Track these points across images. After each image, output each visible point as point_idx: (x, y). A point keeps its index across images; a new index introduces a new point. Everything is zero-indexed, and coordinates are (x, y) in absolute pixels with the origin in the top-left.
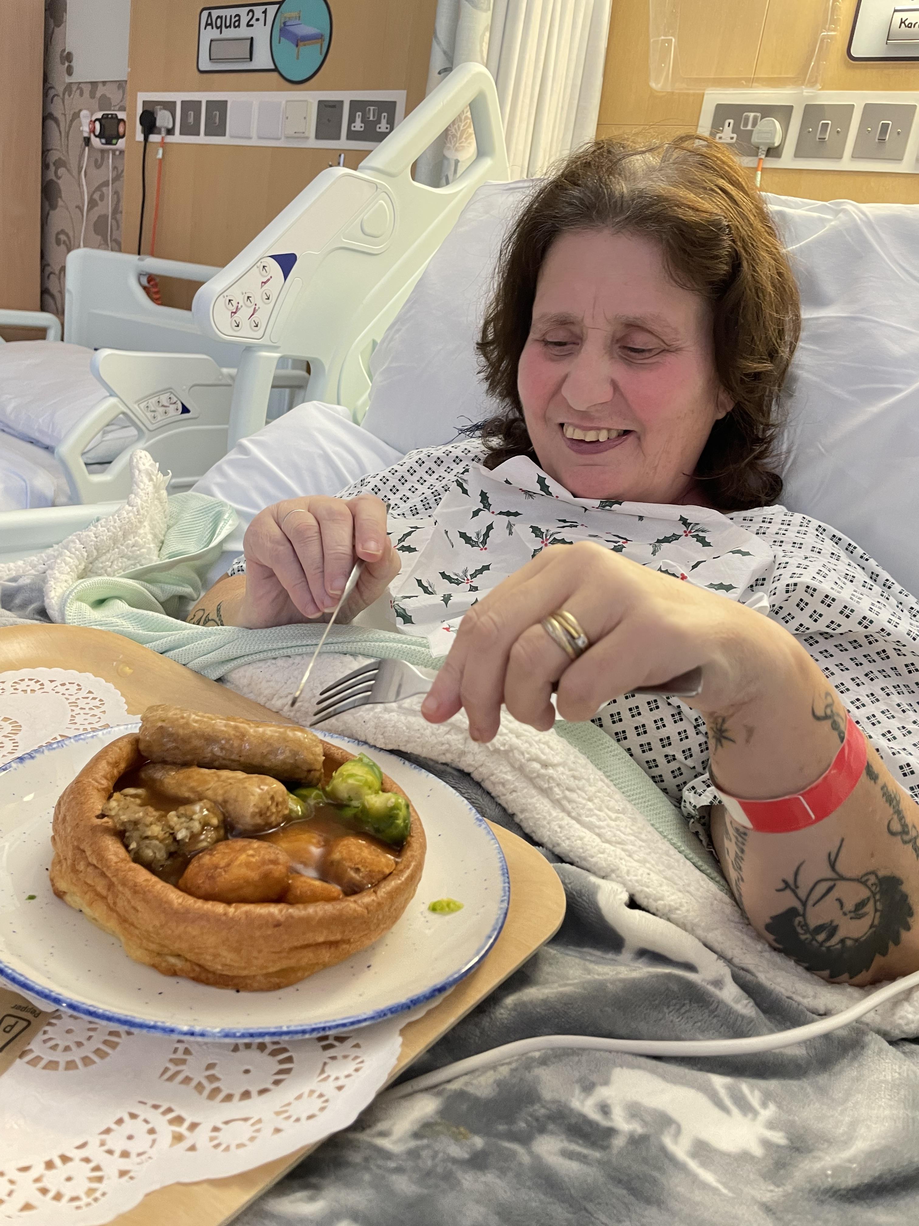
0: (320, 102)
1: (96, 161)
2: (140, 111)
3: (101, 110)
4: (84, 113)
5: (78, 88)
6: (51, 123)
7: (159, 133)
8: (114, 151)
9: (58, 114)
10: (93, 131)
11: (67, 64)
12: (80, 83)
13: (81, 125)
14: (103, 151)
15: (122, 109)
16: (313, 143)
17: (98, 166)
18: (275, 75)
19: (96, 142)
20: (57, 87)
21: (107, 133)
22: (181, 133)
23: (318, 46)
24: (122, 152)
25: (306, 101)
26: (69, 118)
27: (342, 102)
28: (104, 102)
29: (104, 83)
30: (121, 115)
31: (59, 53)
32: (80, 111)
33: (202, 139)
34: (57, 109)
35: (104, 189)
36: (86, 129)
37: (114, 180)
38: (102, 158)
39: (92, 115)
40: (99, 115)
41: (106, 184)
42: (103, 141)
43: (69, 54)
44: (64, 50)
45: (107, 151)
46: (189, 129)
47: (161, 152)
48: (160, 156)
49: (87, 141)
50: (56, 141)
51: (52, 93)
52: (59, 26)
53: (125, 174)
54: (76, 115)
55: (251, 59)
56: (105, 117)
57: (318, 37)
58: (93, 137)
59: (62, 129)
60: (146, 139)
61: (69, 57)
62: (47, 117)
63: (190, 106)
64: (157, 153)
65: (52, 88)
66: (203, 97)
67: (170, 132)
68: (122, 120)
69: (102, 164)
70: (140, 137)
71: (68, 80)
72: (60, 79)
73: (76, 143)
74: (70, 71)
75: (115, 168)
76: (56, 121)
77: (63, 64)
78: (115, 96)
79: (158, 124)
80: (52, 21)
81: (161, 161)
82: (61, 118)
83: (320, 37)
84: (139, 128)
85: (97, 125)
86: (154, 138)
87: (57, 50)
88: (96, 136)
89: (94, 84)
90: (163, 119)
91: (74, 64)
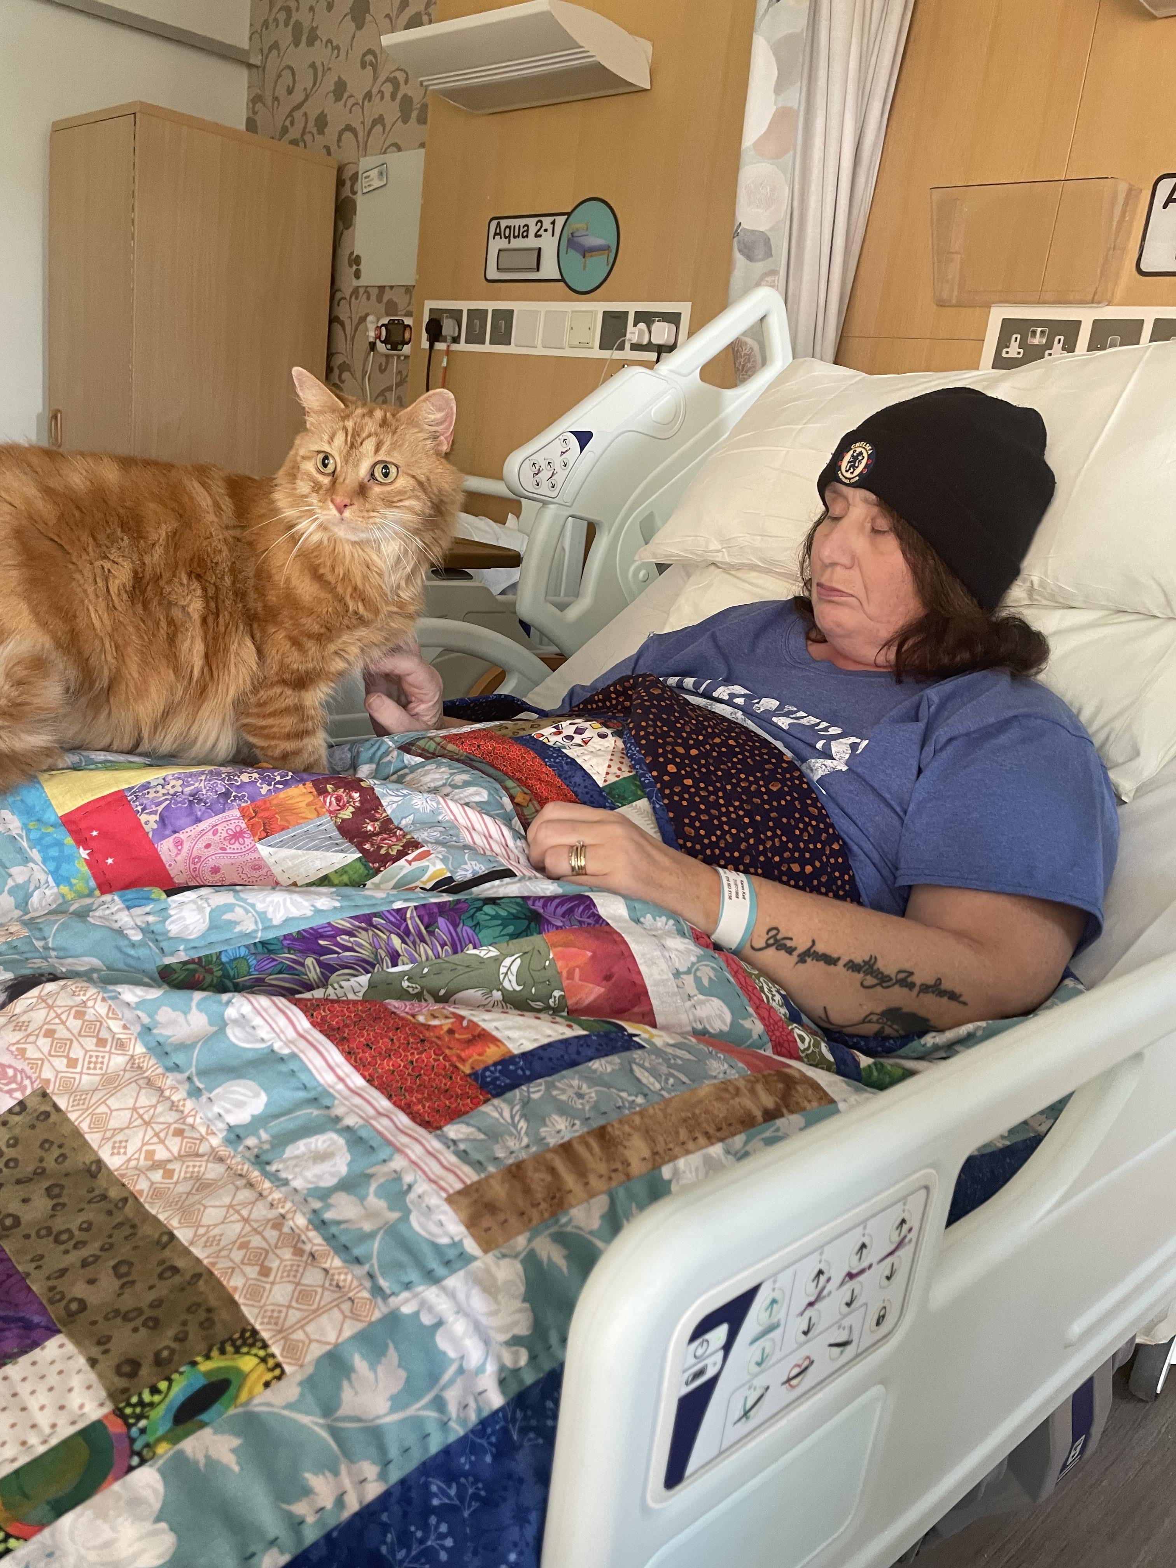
0: (605, 312)
1: (381, 365)
2: (426, 319)
3: (388, 315)
4: (371, 318)
5: (366, 292)
6: (337, 327)
7: (445, 341)
8: (399, 356)
9: (343, 317)
10: (378, 337)
11: (355, 267)
12: (367, 287)
13: (367, 330)
14: (387, 356)
15: (409, 314)
16: (597, 353)
17: (382, 371)
18: (562, 284)
19: (381, 347)
20: (344, 290)
21: (394, 338)
22: (466, 342)
23: (605, 257)
24: (407, 357)
25: (591, 312)
26: (355, 322)
27: (627, 313)
28: (391, 307)
29: (392, 287)
30: (408, 321)
31: (347, 257)
32: (367, 315)
33: (487, 348)
34: (343, 313)
35: (387, 394)
36: (372, 334)
37: (398, 385)
38: (387, 364)
39: (378, 320)
40: (385, 321)
41: (390, 389)
42: (389, 346)
43: (358, 257)
44: (352, 253)
45: (392, 356)
46: (475, 337)
47: (445, 360)
48: (444, 364)
49: (373, 346)
50: (341, 345)
51: (338, 295)
52: (347, 228)
53: (408, 379)
54: (363, 319)
55: (538, 270)
56: (392, 322)
57: (605, 249)
58: (378, 341)
59: (348, 333)
60: (431, 346)
61: (357, 260)
62: (333, 320)
63: (477, 315)
64: (442, 362)
65: (339, 290)
66: (490, 306)
67: (456, 340)
68: (408, 326)
69: (385, 370)
70: (425, 344)
71: (356, 283)
72: (348, 283)
73: (361, 347)
74: (357, 275)
75: (399, 373)
76: (342, 324)
77: (351, 266)
78: (402, 301)
79: (444, 333)
80: (340, 224)
81: (445, 369)
82: (347, 322)
83: (607, 248)
84: (425, 335)
85: (384, 329)
86: (440, 346)
87: (344, 254)
88: (382, 342)
89: (382, 288)
90: (448, 327)
91: (361, 267)
